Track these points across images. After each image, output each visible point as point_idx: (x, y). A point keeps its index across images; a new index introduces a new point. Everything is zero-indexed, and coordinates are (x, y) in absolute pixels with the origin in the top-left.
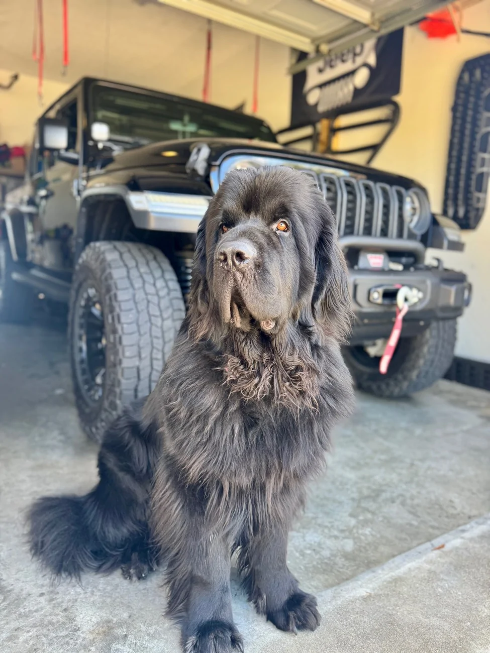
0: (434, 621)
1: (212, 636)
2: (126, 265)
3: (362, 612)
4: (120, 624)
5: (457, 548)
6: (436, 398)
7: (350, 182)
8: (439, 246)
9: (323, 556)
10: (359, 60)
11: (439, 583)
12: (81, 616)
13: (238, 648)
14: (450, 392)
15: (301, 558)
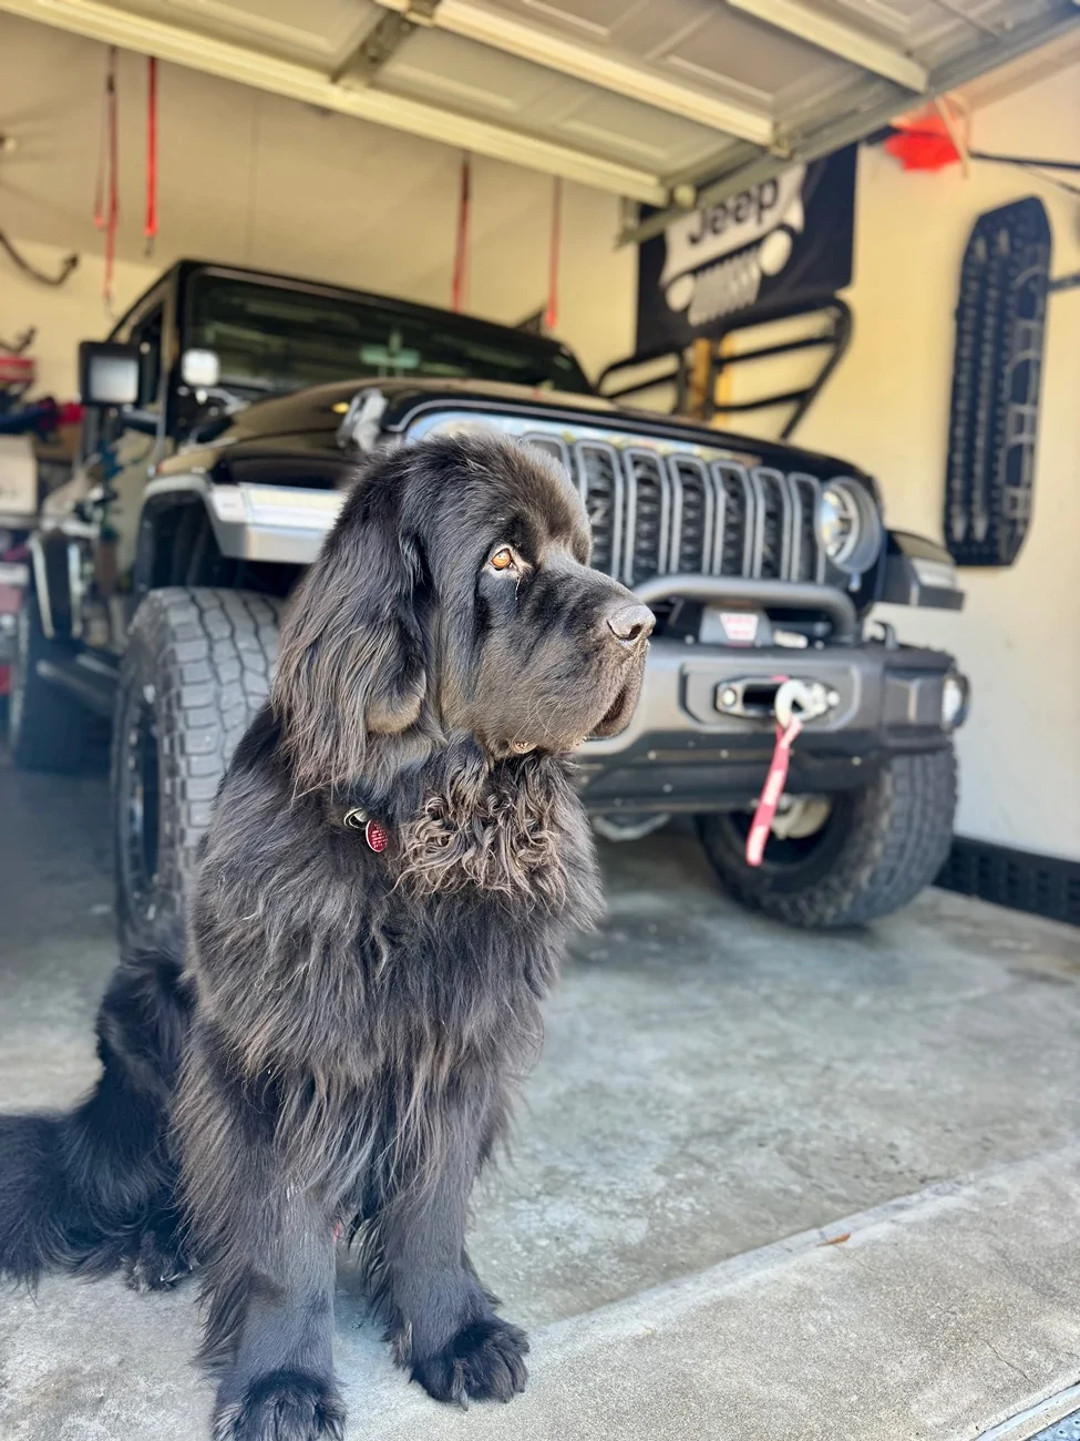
0: (779, 1391)
1: (271, 1402)
2: (208, 635)
3: (625, 1368)
4: (95, 1378)
5: (875, 1243)
6: (925, 932)
7: (691, 465)
8: (902, 599)
9: (573, 1252)
10: (770, 218)
11: (813, 1314)
12: (19, 1359)
13: (330, 1431)
14: (959, 919)
15: (525, 1254)
